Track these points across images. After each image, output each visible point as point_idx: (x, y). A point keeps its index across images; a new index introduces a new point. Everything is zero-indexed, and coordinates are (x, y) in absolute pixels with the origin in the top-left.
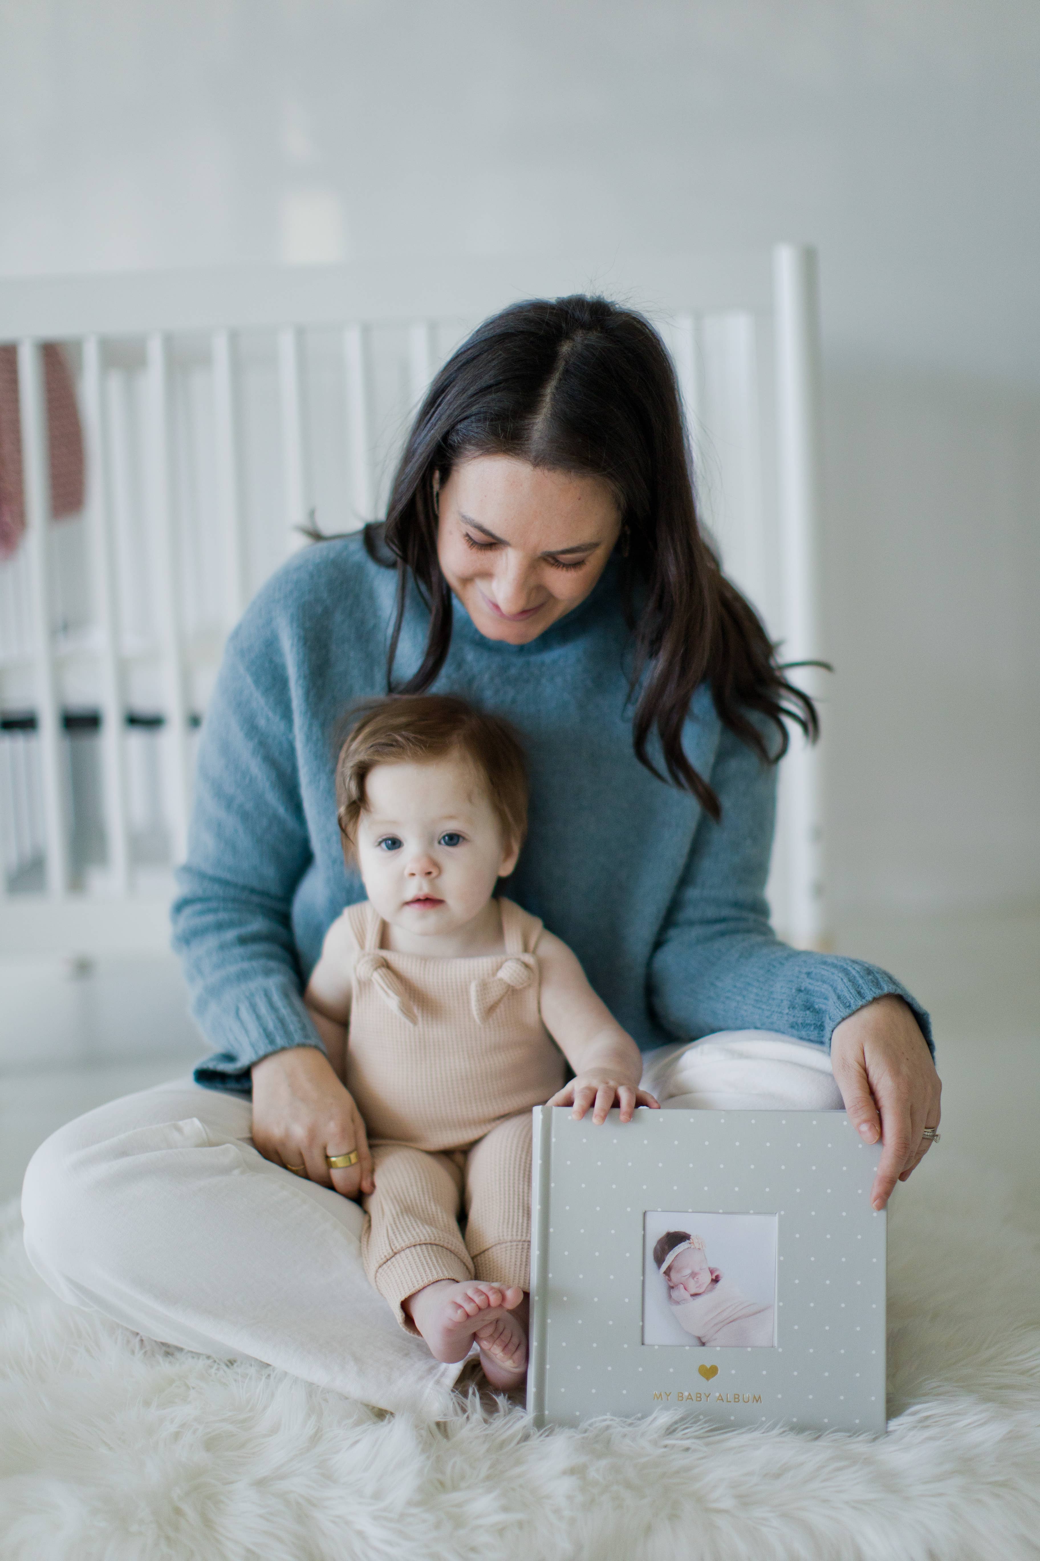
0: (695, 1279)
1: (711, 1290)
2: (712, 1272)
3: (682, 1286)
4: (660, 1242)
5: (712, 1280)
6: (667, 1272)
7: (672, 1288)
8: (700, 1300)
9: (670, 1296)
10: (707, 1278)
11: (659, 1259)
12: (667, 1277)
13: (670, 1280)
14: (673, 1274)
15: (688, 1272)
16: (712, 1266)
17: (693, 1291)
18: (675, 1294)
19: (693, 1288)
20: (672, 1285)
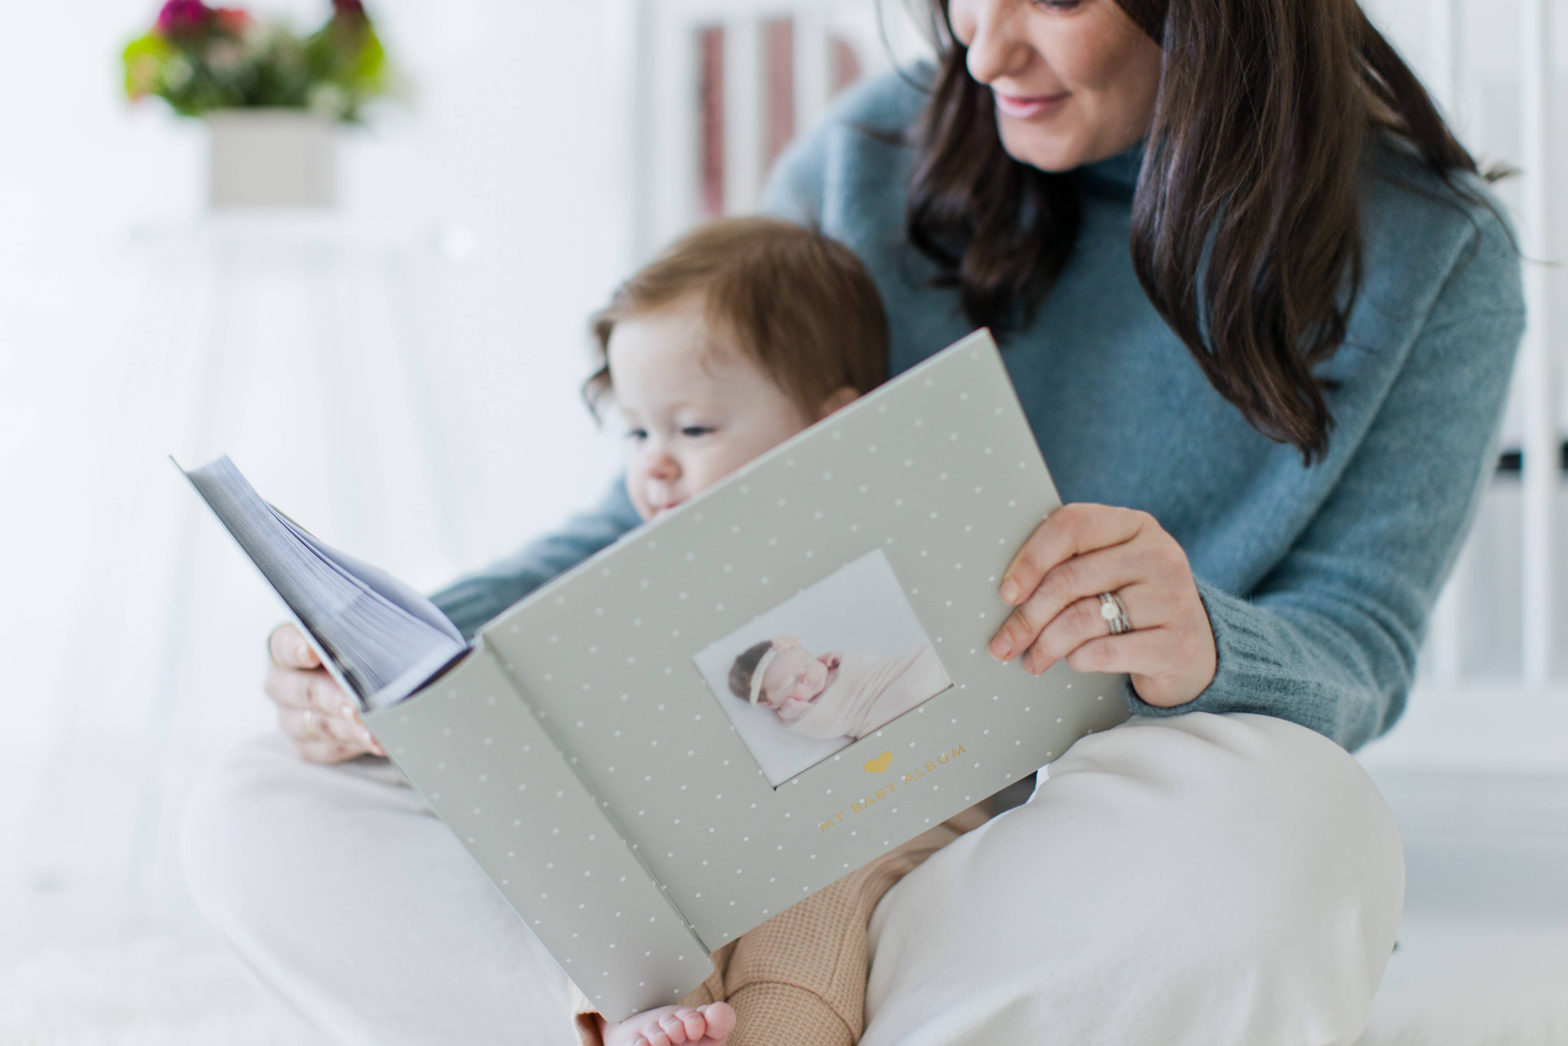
0: (805, 681)
1: (834, 679)
2: (823, 661)
3: (791, 701)
4: (733, 673)
5: (830, 669)
6: (763, 697)
7: (779, 709)
8: (823, 701)
9: (781, 720)
10: (822, 670)
11: (742, 690)
12: (765, 704)
13: (771, 703)
14: (771, 696)
15: (791, 680)
16: (821, 653)
17: (810, 695)
18: (786, 714)
19: (806, 692)
20: (776, 707)
